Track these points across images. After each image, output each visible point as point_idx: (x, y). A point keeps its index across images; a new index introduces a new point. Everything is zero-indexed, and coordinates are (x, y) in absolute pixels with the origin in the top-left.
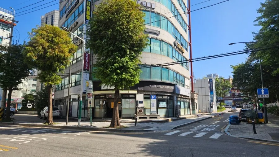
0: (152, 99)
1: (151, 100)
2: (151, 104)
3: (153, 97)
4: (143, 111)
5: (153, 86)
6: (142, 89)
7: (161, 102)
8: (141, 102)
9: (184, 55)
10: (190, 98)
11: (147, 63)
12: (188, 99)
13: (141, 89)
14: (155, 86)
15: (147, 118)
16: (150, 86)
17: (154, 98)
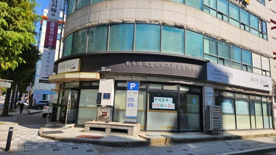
0: (130, 89)
1: (128, 91)
2: (127, 101)
3: (133, 85)
4: (109, 114)
5: (134, 63)
6: (110, 70)
7: (158, 98)
8: (107, 96)
9: (248, 7)
10: (271, 94)
11: (125, 20)
12: (266, 97)
13: (107, 70)
14: (140, 63)
15: (106, 130)
16: (127, 63)
17: (134, 89)
